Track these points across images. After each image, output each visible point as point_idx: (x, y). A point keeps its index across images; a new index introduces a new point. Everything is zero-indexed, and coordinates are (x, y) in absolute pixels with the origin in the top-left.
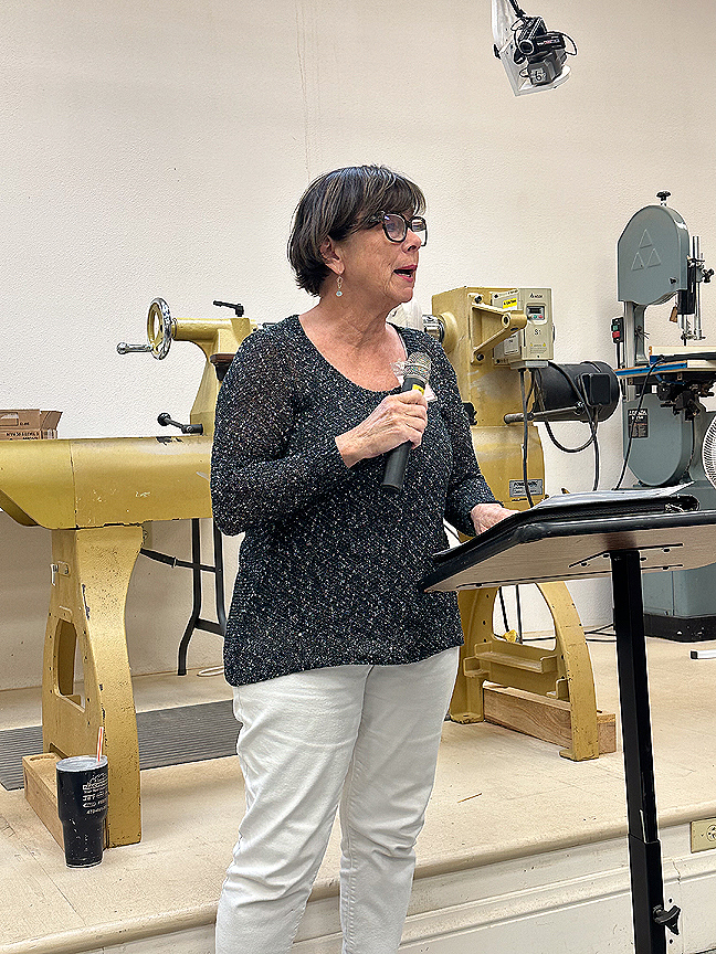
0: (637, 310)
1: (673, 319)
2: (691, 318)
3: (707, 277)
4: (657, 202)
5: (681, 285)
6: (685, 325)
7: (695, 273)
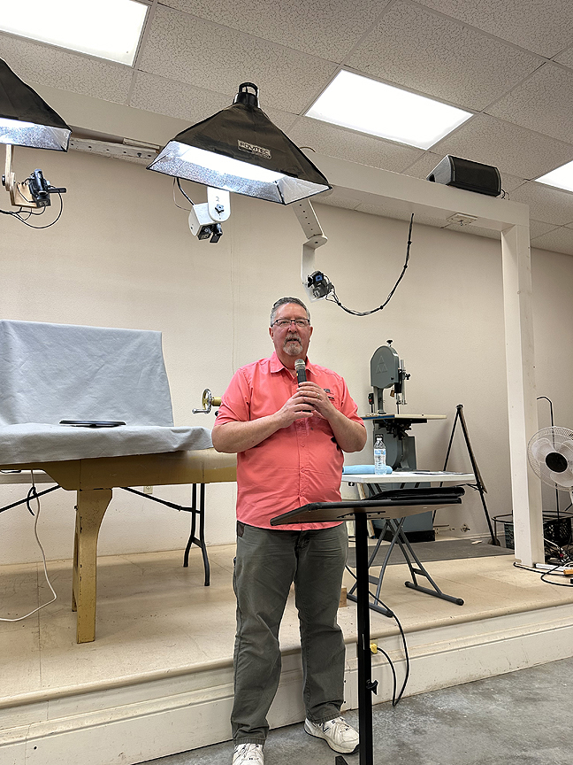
0: (379, 390)
1: (392, 395)
2: (400, 395)
3: (408, 376)
4: (387, 344)
5: (395, 381)
6: (398, 398)
7: (401, 376)
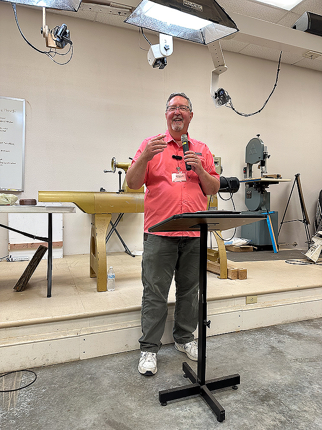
0: (250, 165)
1: (259, 168)
2: (264, 167)
3: (268, 157)
4: (257, 137)
5: (261, 159)
6: (262, 169)
7: (265, 156)
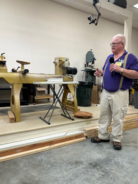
0: (88, 63)
3: (96, 60)
4: (91, 50)
5: (92, 61)
